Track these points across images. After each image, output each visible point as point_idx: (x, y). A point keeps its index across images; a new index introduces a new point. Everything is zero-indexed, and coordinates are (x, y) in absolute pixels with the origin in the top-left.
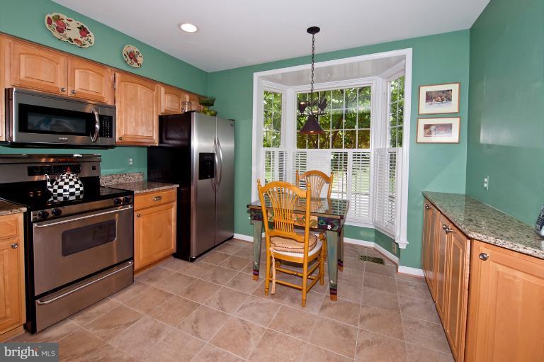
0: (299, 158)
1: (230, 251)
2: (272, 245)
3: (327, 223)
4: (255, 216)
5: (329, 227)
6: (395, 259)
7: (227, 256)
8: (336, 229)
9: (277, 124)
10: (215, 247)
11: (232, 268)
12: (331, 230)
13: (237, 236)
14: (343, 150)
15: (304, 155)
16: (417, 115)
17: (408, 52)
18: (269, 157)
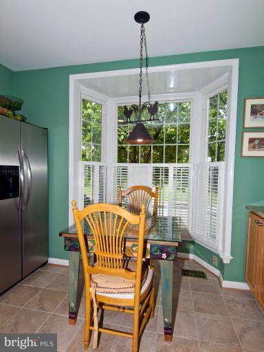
0: (121, 173)
1: (42, 281)
2: (93, 284)
3: (162, 251)
4: (70, 247)
5: (164, 256)
6: (217, 272)
7: (37, 290)
8: (172, 257)
9: (97, 139)
10: (22, 279)
11: (43, 309)
12: (166, 259)
13: (52, 260)
14: (164, 165)
15: (125, 170)
16: (242, 129)
17: (235, 63)
18: (89, 171)
